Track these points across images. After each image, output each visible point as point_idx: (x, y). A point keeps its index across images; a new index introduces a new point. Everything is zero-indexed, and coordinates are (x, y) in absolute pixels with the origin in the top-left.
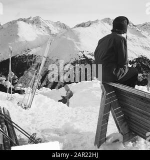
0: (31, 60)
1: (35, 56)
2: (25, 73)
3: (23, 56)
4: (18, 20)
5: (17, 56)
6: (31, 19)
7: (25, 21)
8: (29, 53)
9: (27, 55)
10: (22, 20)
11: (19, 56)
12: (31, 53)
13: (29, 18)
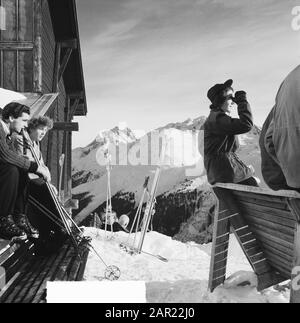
0: (193, 201)
1: (201, 192)
2: (182, 228)
3: (177, 195)
4: (167, 127)
5: (167, 195)
6: (190, 123)
7: (179, 127)
8: (188, 188)
9: (185, 191)
10: (173, 126)
11: (171, 195)
12: (192, 188)
13: (187, 122)
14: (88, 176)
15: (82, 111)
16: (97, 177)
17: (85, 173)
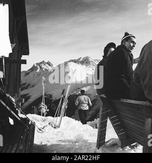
4: (69, 61)
6: (81, 60)
7: (75, 61)
10: (72, 61)
13: (79, 59)
14: (28, 85)
15: (27, 53)
16: (33, 86)
17: (27, 84)
